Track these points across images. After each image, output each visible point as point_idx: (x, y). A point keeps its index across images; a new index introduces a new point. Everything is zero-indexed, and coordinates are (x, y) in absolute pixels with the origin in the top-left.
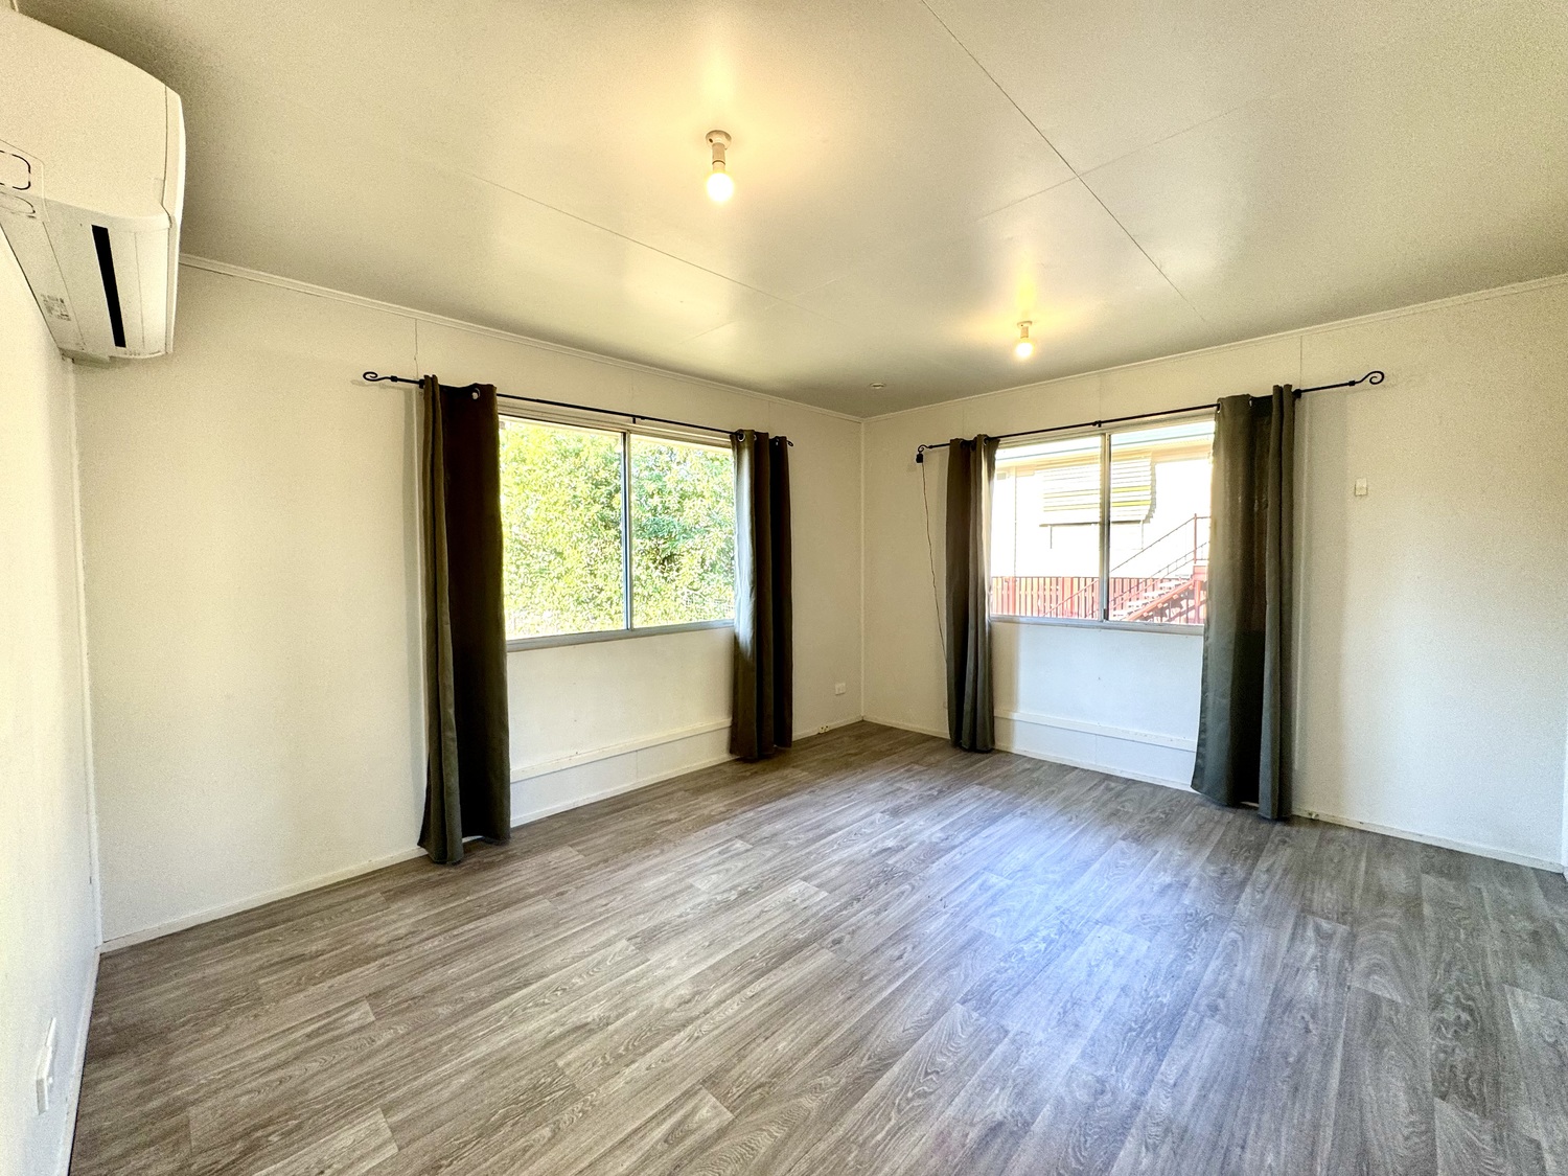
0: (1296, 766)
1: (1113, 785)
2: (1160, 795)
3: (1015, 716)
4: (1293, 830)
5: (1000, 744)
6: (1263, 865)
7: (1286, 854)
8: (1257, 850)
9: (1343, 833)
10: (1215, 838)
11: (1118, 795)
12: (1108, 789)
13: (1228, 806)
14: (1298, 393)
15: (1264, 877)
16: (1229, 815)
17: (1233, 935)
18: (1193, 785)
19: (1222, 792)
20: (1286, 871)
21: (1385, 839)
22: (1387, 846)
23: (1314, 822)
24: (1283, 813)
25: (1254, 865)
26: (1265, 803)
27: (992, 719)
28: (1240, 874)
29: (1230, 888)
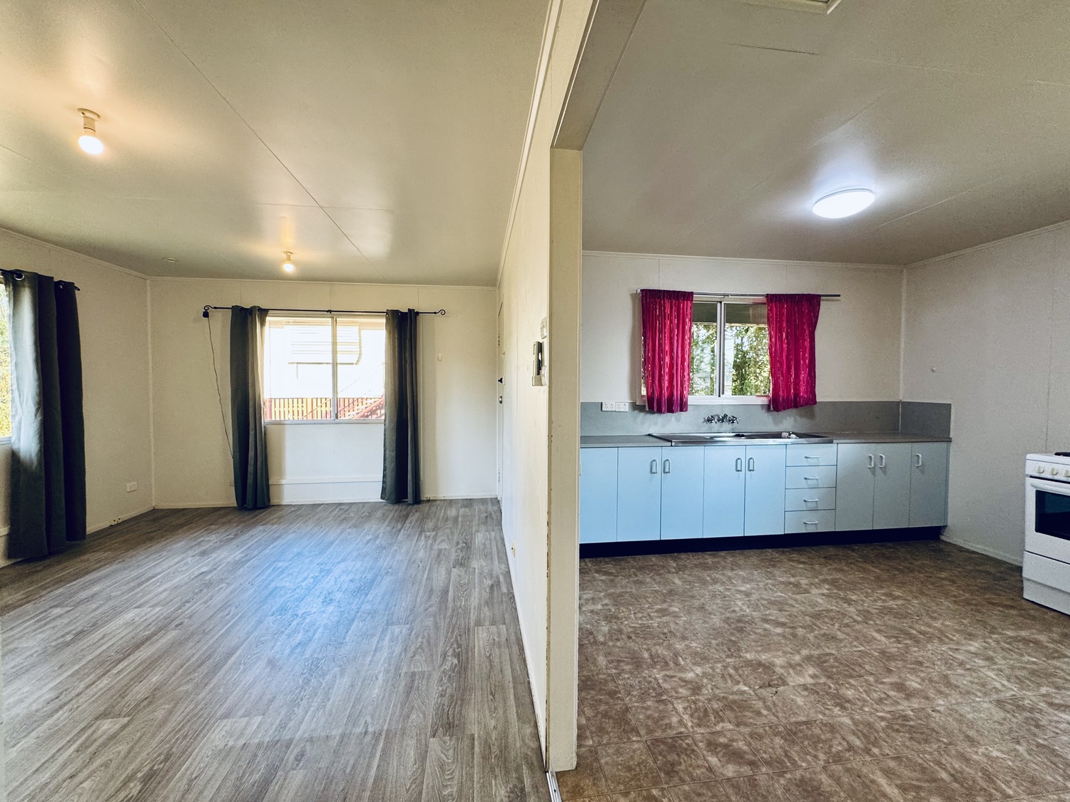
0: (422, 478)
1: (343, 507)
2: (367, 506)
3: (283, 482)
4: (421, 506)
5: (274, 501)
6: (408, 521)
7: (417, 514)
8: (407, 516)
9: (438, 502)
10: (390, 517)
11: (346, 511)
12: (340, 509)
13: (395, 503)
14: (418, 313)
15: (408, 525)
16: (397, 507)
17: (395, 548)
18: (382, 498)
19: (393, 497)
20: (416, 521)
21: (451, 501)
22: (451, 502)
23: (429, 501)
24: (417, 500)
25: (405, 523)
26: (410, 499)
27: (268, 486)
28: (399, 526)
29: (395, 533)
